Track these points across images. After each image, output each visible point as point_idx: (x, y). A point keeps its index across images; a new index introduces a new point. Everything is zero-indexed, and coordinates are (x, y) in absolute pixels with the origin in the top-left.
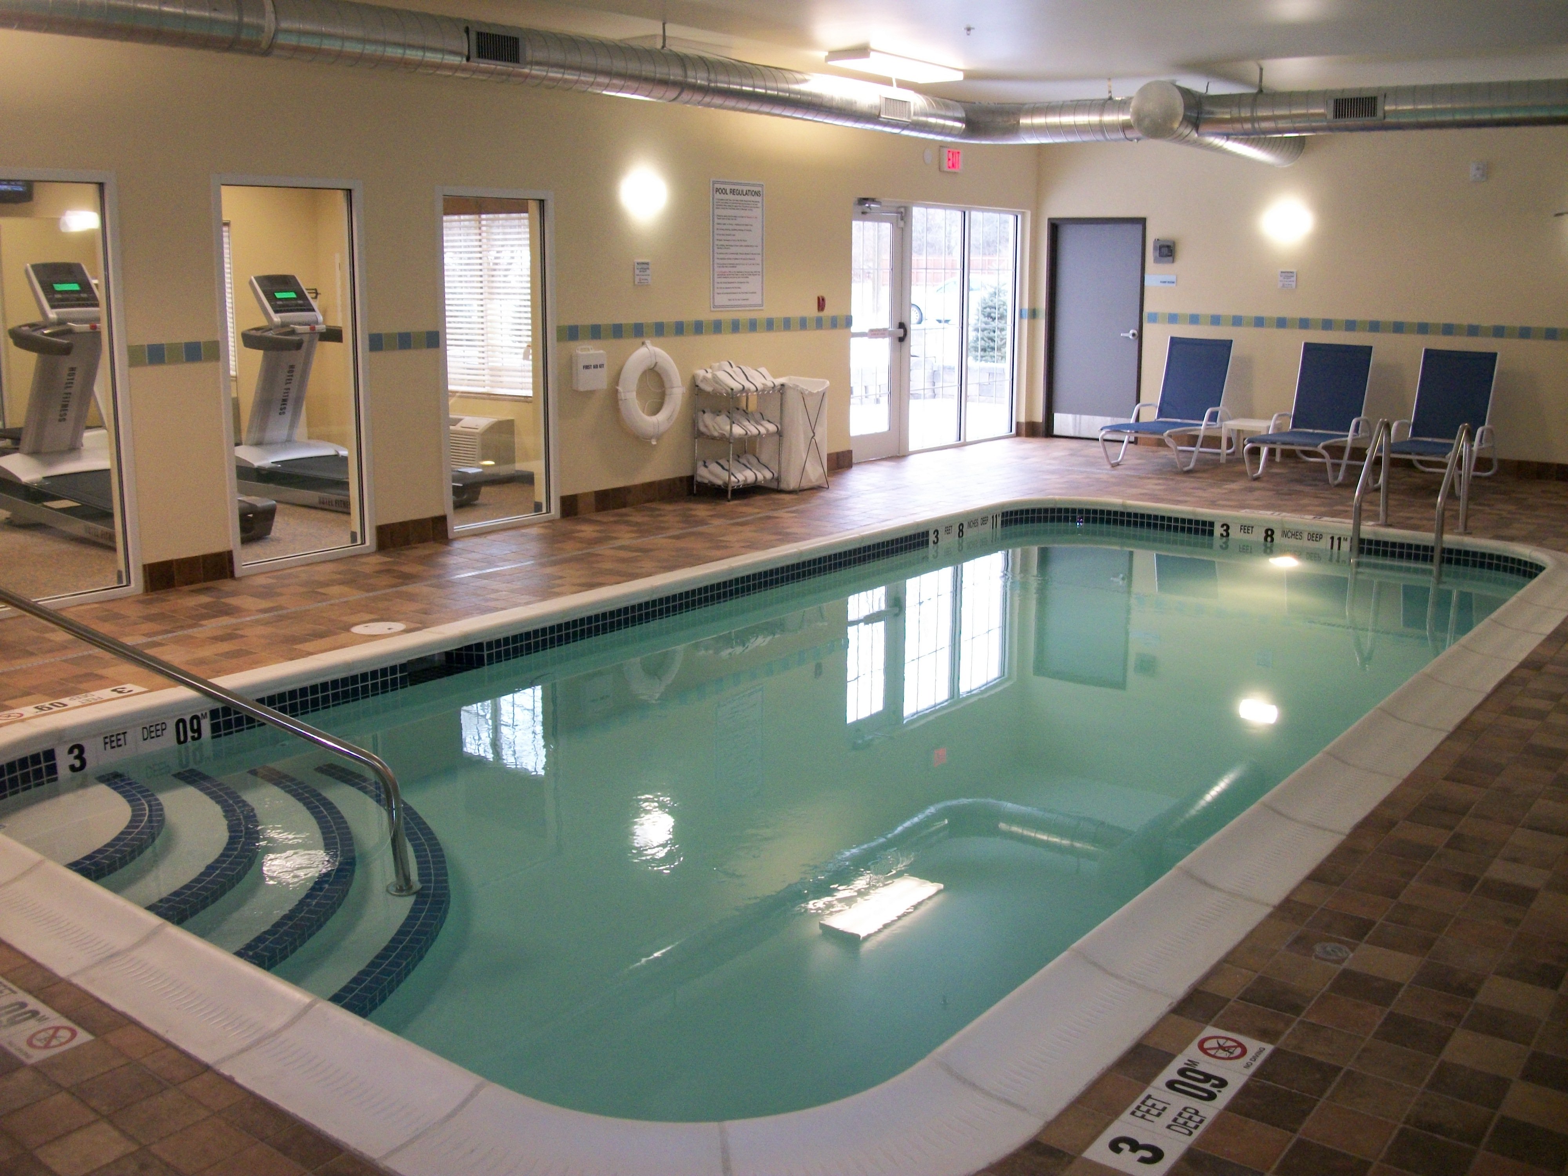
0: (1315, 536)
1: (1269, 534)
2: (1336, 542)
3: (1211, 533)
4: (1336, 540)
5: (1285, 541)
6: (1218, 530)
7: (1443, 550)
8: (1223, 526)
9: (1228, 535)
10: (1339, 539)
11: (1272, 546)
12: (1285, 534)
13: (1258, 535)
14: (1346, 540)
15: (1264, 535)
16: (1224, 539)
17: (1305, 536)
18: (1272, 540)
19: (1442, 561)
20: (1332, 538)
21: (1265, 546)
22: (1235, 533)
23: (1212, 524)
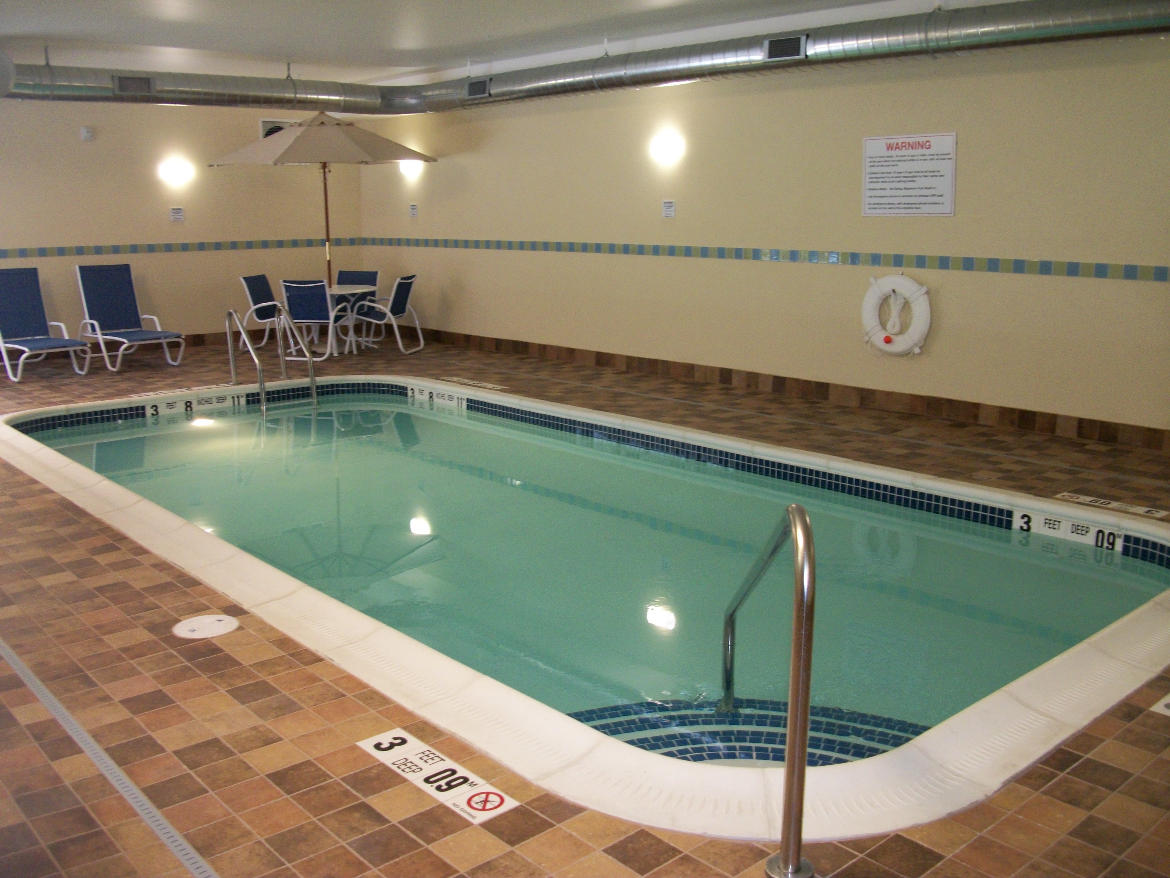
0: (221, 399)
1: (188, 405)
2: (236, 399)
3: (144, 415)
4: (236, 398)
5: (202, 408)
6: (149, 411)
7: (318, 387)
8: (152, 407)
9: (157, 413)
10: (238, 397)
11: (192, 413)
12: (200, 402)
13: (181, 408)
14: (242, 396)
15: (184, 406)
16: (155, 417)
17: (214, 400)
18: (191, 409)
19: (318, 394)
20: (233, 397)
21: (186, 414)
22: (163, 411)
23: (143, 408)
